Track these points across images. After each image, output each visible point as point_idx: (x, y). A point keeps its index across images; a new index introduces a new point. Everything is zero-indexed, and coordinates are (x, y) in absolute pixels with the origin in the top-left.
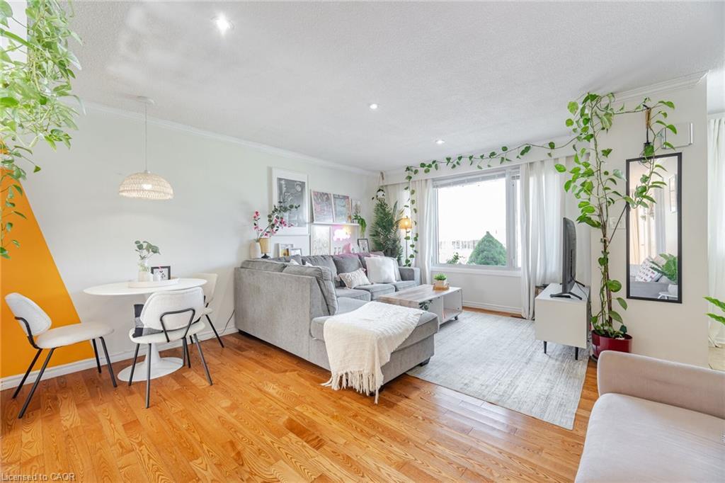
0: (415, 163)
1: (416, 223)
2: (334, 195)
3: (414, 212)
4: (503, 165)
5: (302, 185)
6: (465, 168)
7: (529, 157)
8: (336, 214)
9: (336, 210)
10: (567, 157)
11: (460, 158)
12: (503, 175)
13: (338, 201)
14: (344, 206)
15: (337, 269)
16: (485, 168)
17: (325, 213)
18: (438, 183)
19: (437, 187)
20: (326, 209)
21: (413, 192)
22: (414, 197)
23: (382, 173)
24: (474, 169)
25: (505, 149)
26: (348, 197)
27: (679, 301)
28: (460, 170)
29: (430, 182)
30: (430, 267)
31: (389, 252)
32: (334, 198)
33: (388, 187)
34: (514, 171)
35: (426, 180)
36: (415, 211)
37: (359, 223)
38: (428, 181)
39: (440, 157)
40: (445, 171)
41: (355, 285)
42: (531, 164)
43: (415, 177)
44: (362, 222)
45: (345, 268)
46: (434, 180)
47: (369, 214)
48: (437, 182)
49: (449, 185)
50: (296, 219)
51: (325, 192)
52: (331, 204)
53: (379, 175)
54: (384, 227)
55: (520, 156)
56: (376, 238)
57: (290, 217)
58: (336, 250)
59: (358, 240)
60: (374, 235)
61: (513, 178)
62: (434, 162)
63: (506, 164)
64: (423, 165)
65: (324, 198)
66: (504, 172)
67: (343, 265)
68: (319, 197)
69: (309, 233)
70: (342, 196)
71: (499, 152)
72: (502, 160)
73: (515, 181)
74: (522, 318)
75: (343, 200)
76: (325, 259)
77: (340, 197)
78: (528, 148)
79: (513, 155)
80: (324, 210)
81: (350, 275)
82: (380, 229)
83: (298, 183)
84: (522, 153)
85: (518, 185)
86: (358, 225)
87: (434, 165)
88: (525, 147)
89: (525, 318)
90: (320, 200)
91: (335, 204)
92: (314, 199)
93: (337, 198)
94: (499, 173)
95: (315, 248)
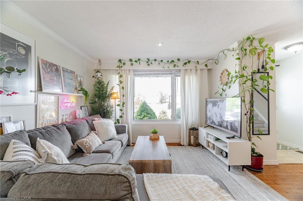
0: (125, 57)
1: (124, 96)
2: (63, 68)
3: (122, 89)
4: (175, 68)
6: (155, 67)
7: (188, 66)
8: (65, 85)
9: (65, 82)
10: (201, 69)
11: (155, 60)
12: (171, 74)
13: (66, 74)
14: (72, 79)
16: (166, 68)
17: (55, 83)
18: (137, 73)
19: (135, 75)
20: (55, 80)
21: (121, 76)
22: (121, 79)
23: (100, 61)
24: (160, 68)
25: (179, 60)
26: (74, 73)
27: (269, 134)
28: (151, 68)
29: (132, 72)
30: (132, 122)
31: (102, 114)
32: (63, 70)
34: (177, 72)
36: (123, 88)
37: (83, 93)
39: (144, 57)
40: (143, 66)
41: (94, 149)
42: (186, 70)
43: (124, 67)
44: (86, 93)
45: (80, 134)
46: (134, 71)
48: (135, 73)
50: (16, 85)
51: (54, 63)
52: (60, 76)
53: (97, 61)
54: (99, 98)
55: (184, 65)
56: (93, 105)
59: (81, 107)
60: (92, 103)
61: (176, 76)
62: (139, 60)
63: (176, 68)
64: (131, 60)
65: (54, 68)
66: (172, 72)
67: (77, 132)
68: (47, 67)
69: (35, 103)
70: (69, 70)
71: (176, 61)
72: (175, 66)
73: (177, 78)
74: (181, 145)
75: (70, 74)
76: (58, 128)
77: (68, 71)
78: (189, 62)
79: (180, 64)
80: (54, 80)
81: (88, 141)
82: (97, 99)
83: (21, 44)
84: (185, 64)
85: (179, 80)
86: (83, 95)
87: (138, 62)
88: (187, 61)
89: (183, 146)
90: (49, 70)
91: (64, 76)
92: (43, 67)
93: (65, 71)
94: (170, 72)
95: (41, 118)
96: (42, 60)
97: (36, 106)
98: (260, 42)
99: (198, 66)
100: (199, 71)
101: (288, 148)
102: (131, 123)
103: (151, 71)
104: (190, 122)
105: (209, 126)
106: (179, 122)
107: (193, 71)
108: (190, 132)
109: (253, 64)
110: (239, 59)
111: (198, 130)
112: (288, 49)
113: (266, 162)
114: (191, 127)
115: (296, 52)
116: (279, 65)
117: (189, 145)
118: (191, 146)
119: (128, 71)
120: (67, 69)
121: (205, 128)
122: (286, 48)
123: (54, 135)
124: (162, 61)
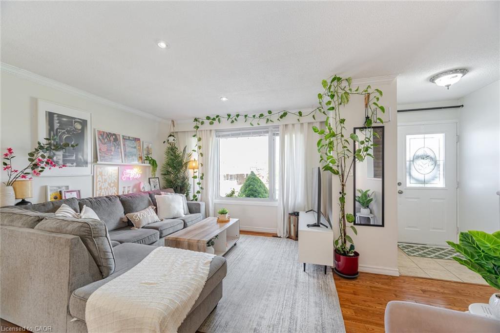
0: (202, 116)
1: (202, 165)
2: (123, 136)
3: (200, 155)
4: (268, 125)
5: (84, 123)
6: (241, 124)
7: (285, 121)
8: (125, 155)
9: (125, 151)
10: (308, 123)
11: (238, 116)
12: (267, 132)
13: (127, 143)
14: (135, 148)
15: (124, 209)
16: (256, 125)
17: (112, 154)
19: (219, 137)
20: (113, 150)
21: (200, 140)
22: (200, 144)
23: (173, 121)
24: (247, 125)
25: (270, 112)
26: (139, 140)
27: (383, 226)
29: (213, 133)
31: (179, 189)
32: (123, 139)
33: (179, 133)
34: (274, 129)
35: (211, 131)
36: (202, 155)
37: (150, 163)
38: (212, 131)
39: (223, 113)
40: (225, 124)
41: (144, 224)
42: (286, 125)
43: (201, 127)
44: (153, 163)
45: (134, 207)
46: (216, 131)
47: (160, 155)
48: (219, 133)
49: (228, 136)
50: (74, 158)
51: (112, 133)
52: (119, 145)
53: (170, 122)
54: (174, 168)
55: (280, 119)
56: (167, 177)
57: (64, 156)
58: (124, 189)
59: (149, 179)
60: (165, 174)
61: (275, 134)
62: (217, 116)
63: (270, 124)
64: (208, 118)
65: (112, 139)
66: (267, 130)
67: (131, 205)
68: (104, 137)
69: (91, 173)
70: (132, 138)
71: (266, 114)
72: (267, 121)
73: (275, 137)
74: (278, 237)
75: (133, 141)
76: (110, 199)
77: (130, 139)
79: (275, 117)
80: (111, 150)
81: (139, 215)
82: (171, 169)
83: (78, 120)
84: (281, 117)
85: (278, 139)
86: (149, 165)
87: (217, 119)
88: (282, 113)
89: (280, 237)
90: (106, 140)
91: (124, 145)
92: (99, 138)
93: (127, 139)
94: (264, 130)
95: (98, 189)
96: (99, 132)
97: (93, 177)
99: (301, 118)
102: (212, 201)
103: (240, 130)
104: (291, 203)
107: (298, 126)
108: (290, 218)
111: (298, 215)
112: (437, 81)
115: (448, 86)
116: (463, 106)
117: (288, 237)
118: (291, 238)
119: (208, 132)
120: (129, 137)
121: (306, 212)
122: (432, 79)
123: (103, 204)
124: (246, 116)
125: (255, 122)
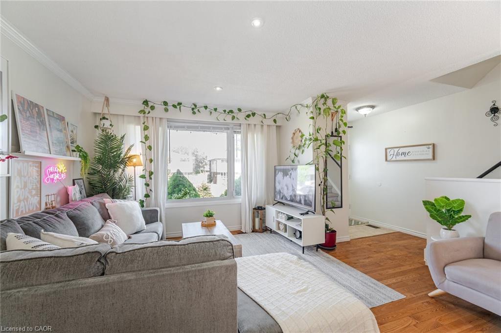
0: (156, 98)
1: (151, 161)
2: (47, 110)
3: (148, 150)
6: (203, 116)
8: (53, 142)
10: (268, 125)
12: (228, 129)
13: (52, 121)
14: (61, 131)
16: (222, 121)
17: (38, 138)
18: (173, 124)
19: (171, 127)
20: (38, 131)
21: (146, 128)
22: (146, 132)
23: (107, 99)
24: (212, 119)
25: (240, 110)
26: (64, 118)
27: (341, 207)
28: (198, 117)
29: (165, 122)
30: (166, 204)
32: (48, 115)
34: (234, 127)
36: (150, 148)
37: (80, 156)
39: (187, 101)
40: (185, 114)
42: (249, 124)
43: (153, 114)
44: (84, 157)
45: (90, 225)
46: (169, 120)
48: (171, 123)
49: (182, 128)
51: (34, 101)
52: (45, 124)
53: (103, 100)
55: (246, 118)
59: (74, 180)
60: (93, 174)
61: (235, 132)
62: (180, 104)
63: (235, 121)
64: (165, 103)
65: (35, 112)
66: (228, 127)
67: (85, 222)
68: (25, 108)
69: (8, 173)
70: (56, 114)
71: (236, 111)
72: (233, 118)
73: (235, 135)
74: (243, 233)
75: (58, 121)
77: (55, 116)
78: (254, 114)
79: (241, 116)
80: (36, 133)
81: (109, 234)
84: (248, 116)
85: (238, 137)
86: (80, 159)
87: (178, 107)
88: (250, 113)
89: (246, 233)
90: (28, 114)
91: (50, 125)
92: (19, 109)
93: (51, 116)
94: (226, 127)
96: (18, 97)
97: (8, 179)
98: (334, 103)
99: (264, 120)
100: (265, 127)
101: (360, 223)
102: (164, 205)
103: (197, 123)
104: (254, 198)
105: (279, 202)
106: (239, 200)
107: (258, 127)
108: (254, 213)
109: (327, 126)
110: (313, 118)
111: (265, 209)
112: (359, 111)
113: (339, 239)
114: (255, 206)
115: (365, 115)
116: (352, 127)
117: (253, 232)
118: (256, 232)
119: (158, 120)
120: (53, 113)
122: (357, 109)
124: (216, 110)
125: (222, 117)
